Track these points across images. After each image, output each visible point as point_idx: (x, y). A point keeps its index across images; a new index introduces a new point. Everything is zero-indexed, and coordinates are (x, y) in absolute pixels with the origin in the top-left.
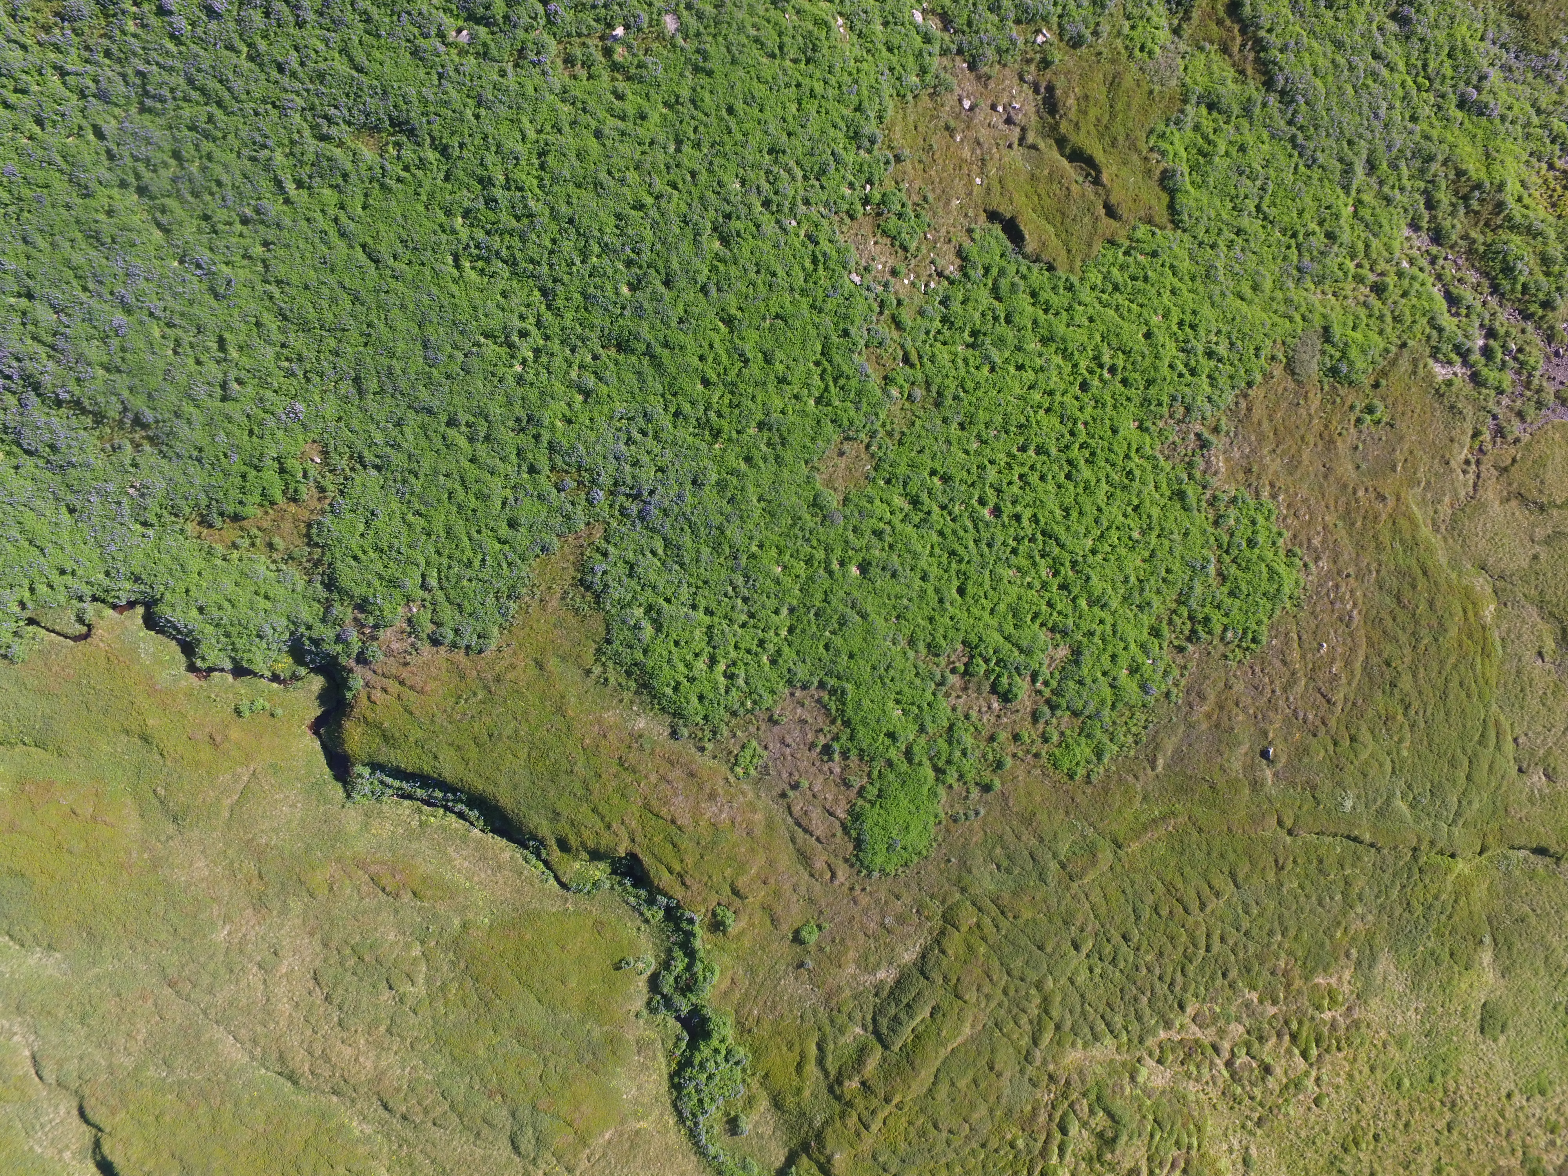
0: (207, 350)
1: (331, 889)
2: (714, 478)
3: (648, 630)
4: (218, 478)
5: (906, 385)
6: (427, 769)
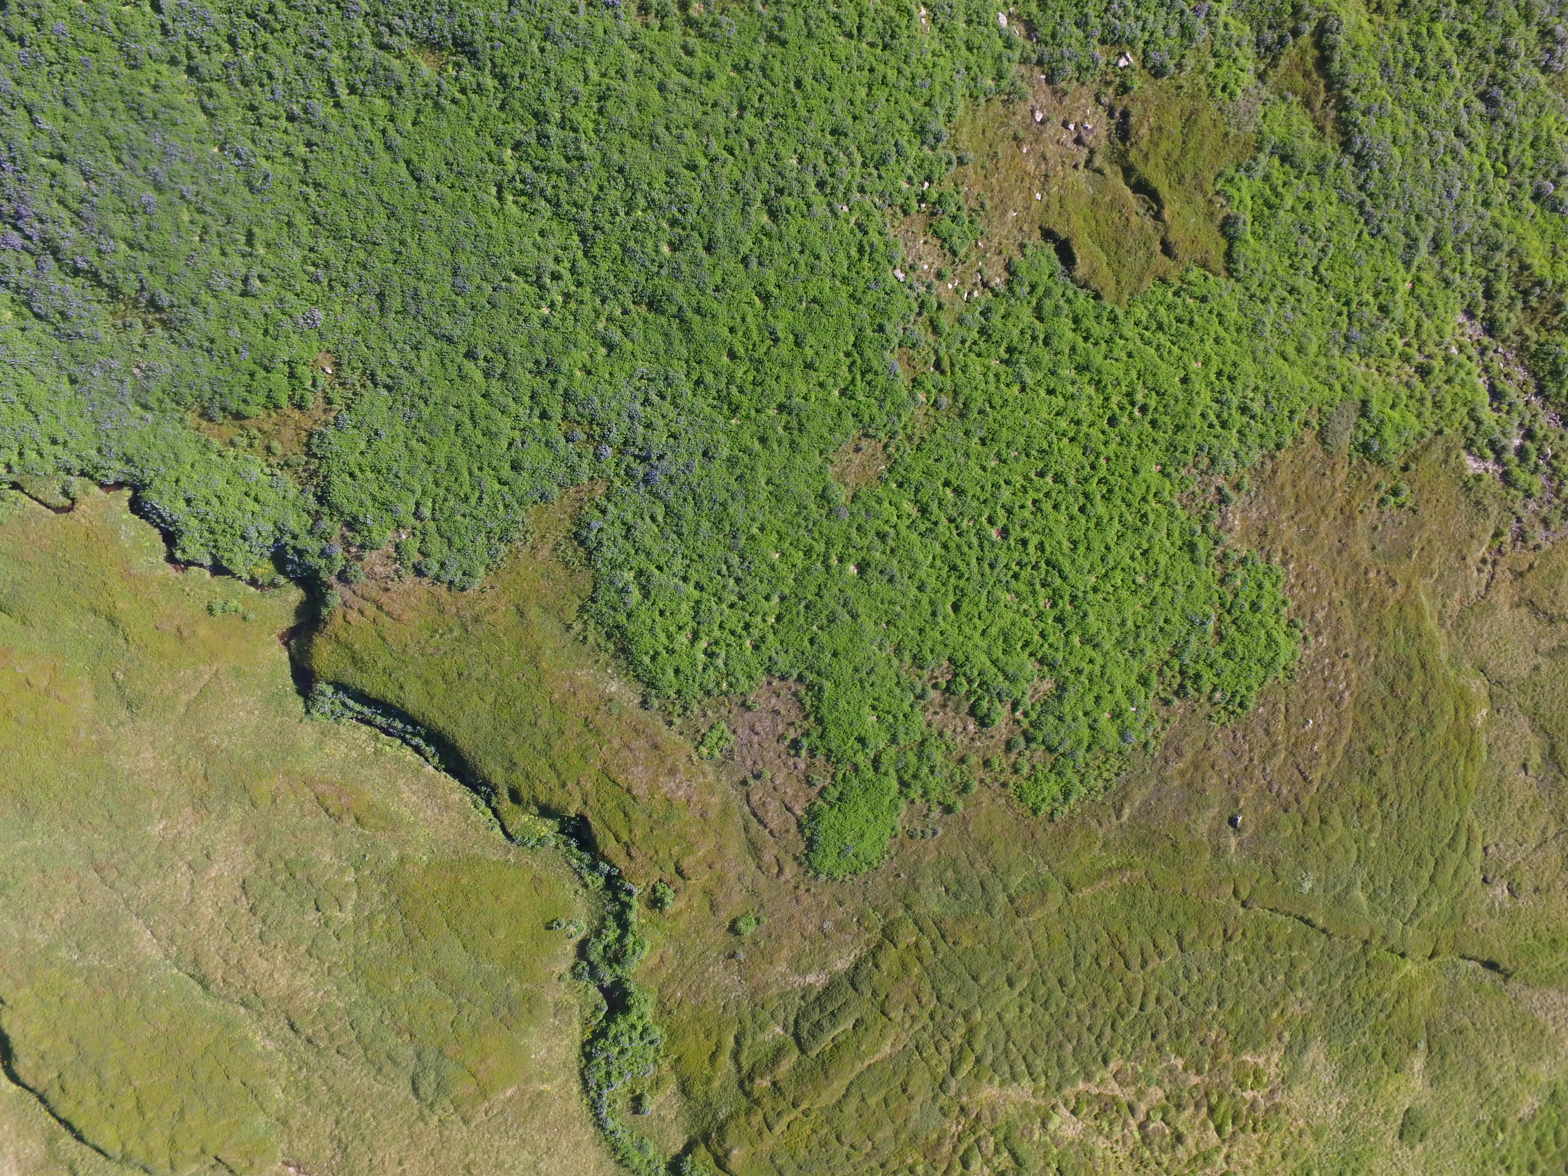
0: (235, 241)
1: (274, 801)
2: (726, 452)
3: (635, 595)
4: (225, 374)
5: (933, 391)
6: (391, 697)
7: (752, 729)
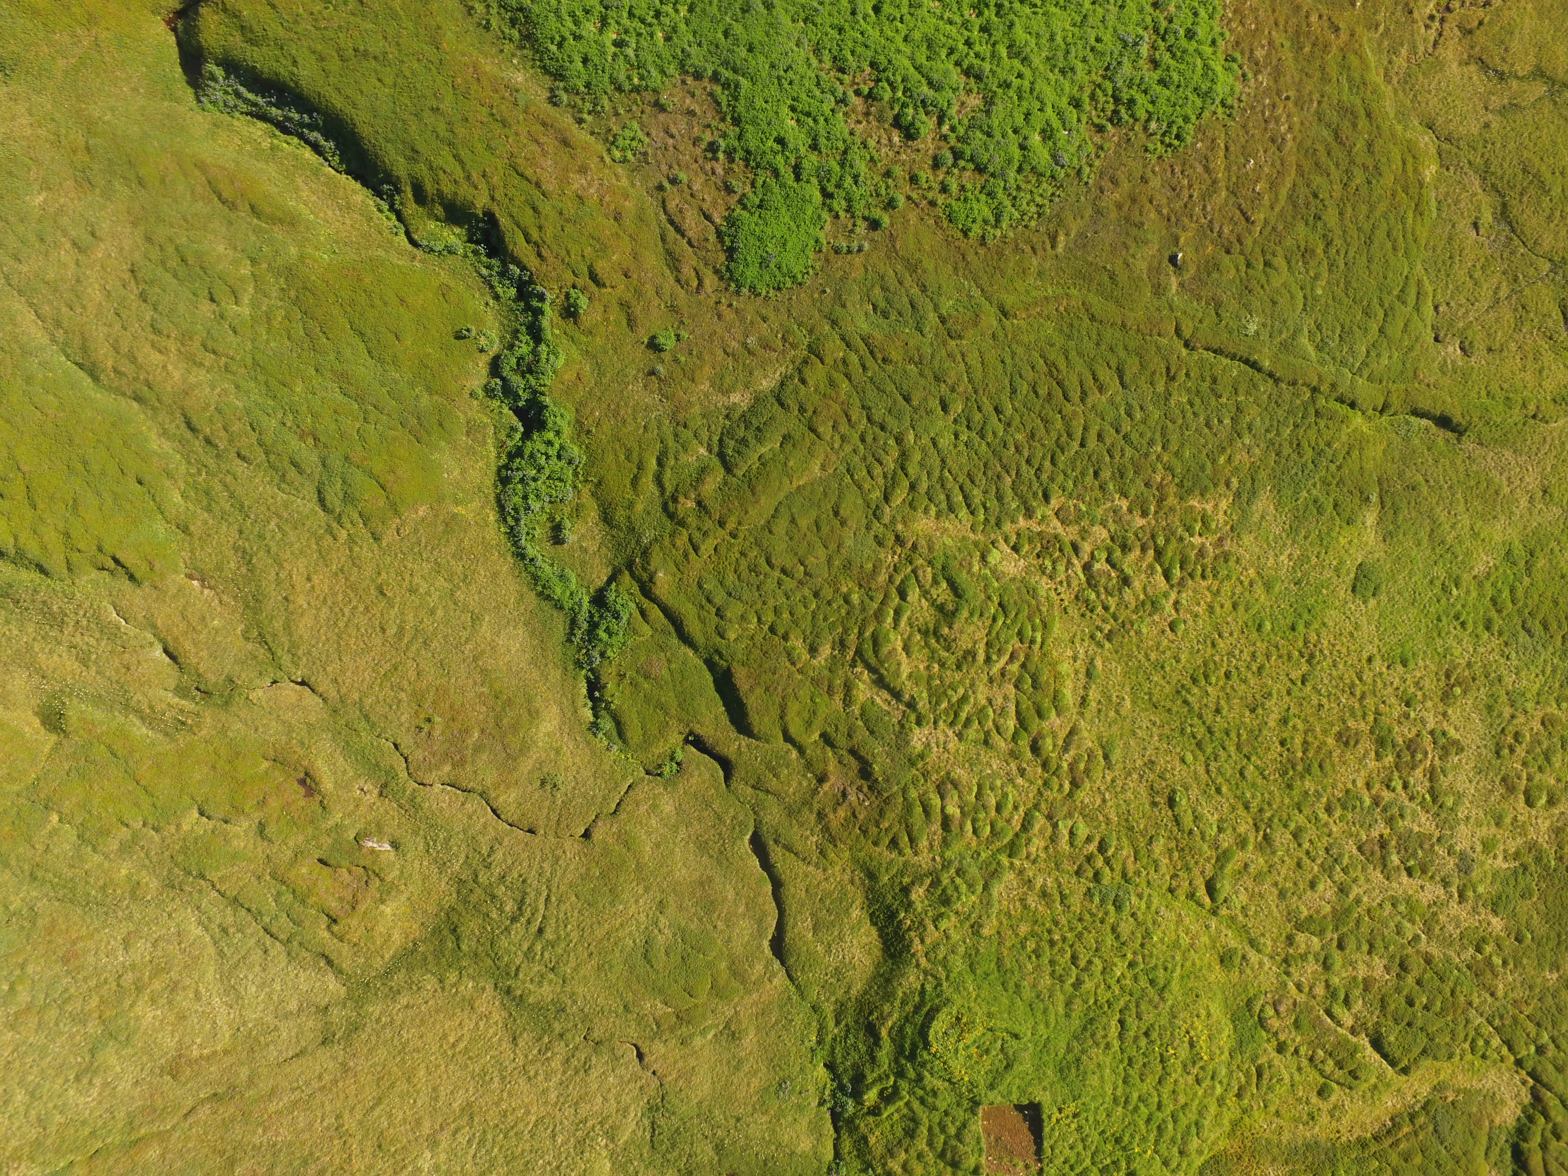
1: (163, 181)
6: (284, 75)
7: (667, 132)
